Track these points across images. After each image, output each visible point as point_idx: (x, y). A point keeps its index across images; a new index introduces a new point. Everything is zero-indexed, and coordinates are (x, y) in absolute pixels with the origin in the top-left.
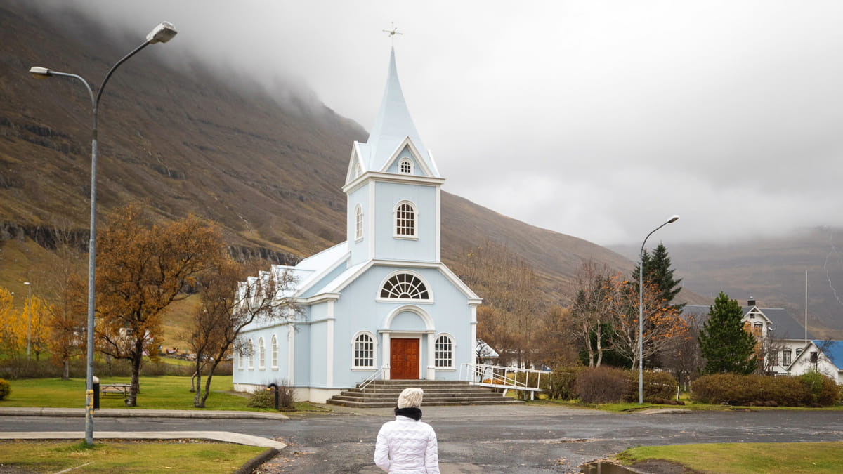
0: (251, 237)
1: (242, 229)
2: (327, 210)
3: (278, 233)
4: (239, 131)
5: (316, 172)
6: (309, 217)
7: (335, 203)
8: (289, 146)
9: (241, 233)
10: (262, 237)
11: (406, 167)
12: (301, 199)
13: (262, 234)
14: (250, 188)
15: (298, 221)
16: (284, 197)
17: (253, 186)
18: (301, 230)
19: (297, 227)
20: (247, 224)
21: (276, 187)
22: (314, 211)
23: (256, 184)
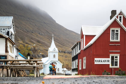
0: (21, 43)
1: (18, 41)
2: (38, 35)
3: (27, 42)
4: (16, 15)
5: (35, 25)
6: (34, 37)
7: (40, 33)
8: (29, 18)
9: (18, 42)
10: (23, 43)
11: (54, 51)
12: (32, 32)
13: (24, 42)
14: (20, 30)
15: (32, 38)
16: (28, 32)
17: (20, 29)
18: (33, 41)
19: (32, 40)
20: (19, 39)
21: (26, 29)
22: (35, 35)
23: (21, 29)
